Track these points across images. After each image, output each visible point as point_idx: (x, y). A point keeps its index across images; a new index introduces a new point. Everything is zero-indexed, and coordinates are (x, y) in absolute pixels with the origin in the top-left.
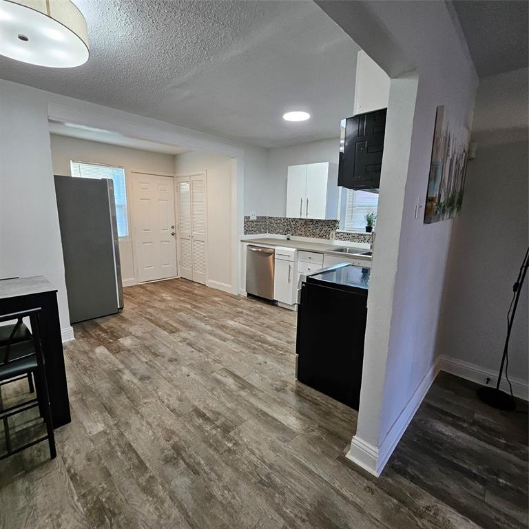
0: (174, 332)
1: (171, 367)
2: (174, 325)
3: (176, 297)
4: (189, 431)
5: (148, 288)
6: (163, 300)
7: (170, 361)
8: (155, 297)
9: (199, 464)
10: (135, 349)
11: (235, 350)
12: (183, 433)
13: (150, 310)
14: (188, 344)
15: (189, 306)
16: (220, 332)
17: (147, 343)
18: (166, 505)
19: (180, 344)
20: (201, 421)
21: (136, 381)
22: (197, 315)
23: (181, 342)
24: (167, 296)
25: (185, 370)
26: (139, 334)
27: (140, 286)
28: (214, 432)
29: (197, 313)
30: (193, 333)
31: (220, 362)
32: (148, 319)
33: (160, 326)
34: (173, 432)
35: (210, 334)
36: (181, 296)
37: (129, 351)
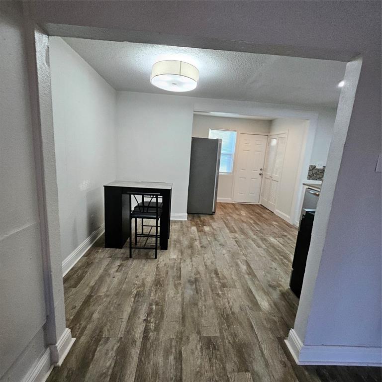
0: (232, 232)
1: (219, 248)
2: (236, 229)
3: (249, 215)
4: (206, 277)
5: (236, 206)
6: (240, 215)
7: (220, 244)
8: (237, 212)
9: (201, 291)
10: (208, 233)
11: (261, 254)
12: (203, 276)
13: (229, 218)
14: (235, 241)
15: (252, 222)
16: (260, 242)
17: (215, 233)
18: (178, 295)
19: (231, 239)
20: (214, 276)
21: (199, 246)
22: (253, 228)
23: (233, 238)
24: (243, 213)
25: (224, 252)
26: (215, 227)
27: (233, 204)
28: (217, 283)
29: (254, 227)
30: (242, 236)
31: (246, 256)
32: (224, 222)
33: (227, 227)
34: (199, 273)
35: (253, 240)
36: (252, 215)
37: (205, 233)
